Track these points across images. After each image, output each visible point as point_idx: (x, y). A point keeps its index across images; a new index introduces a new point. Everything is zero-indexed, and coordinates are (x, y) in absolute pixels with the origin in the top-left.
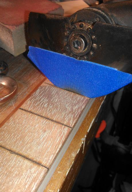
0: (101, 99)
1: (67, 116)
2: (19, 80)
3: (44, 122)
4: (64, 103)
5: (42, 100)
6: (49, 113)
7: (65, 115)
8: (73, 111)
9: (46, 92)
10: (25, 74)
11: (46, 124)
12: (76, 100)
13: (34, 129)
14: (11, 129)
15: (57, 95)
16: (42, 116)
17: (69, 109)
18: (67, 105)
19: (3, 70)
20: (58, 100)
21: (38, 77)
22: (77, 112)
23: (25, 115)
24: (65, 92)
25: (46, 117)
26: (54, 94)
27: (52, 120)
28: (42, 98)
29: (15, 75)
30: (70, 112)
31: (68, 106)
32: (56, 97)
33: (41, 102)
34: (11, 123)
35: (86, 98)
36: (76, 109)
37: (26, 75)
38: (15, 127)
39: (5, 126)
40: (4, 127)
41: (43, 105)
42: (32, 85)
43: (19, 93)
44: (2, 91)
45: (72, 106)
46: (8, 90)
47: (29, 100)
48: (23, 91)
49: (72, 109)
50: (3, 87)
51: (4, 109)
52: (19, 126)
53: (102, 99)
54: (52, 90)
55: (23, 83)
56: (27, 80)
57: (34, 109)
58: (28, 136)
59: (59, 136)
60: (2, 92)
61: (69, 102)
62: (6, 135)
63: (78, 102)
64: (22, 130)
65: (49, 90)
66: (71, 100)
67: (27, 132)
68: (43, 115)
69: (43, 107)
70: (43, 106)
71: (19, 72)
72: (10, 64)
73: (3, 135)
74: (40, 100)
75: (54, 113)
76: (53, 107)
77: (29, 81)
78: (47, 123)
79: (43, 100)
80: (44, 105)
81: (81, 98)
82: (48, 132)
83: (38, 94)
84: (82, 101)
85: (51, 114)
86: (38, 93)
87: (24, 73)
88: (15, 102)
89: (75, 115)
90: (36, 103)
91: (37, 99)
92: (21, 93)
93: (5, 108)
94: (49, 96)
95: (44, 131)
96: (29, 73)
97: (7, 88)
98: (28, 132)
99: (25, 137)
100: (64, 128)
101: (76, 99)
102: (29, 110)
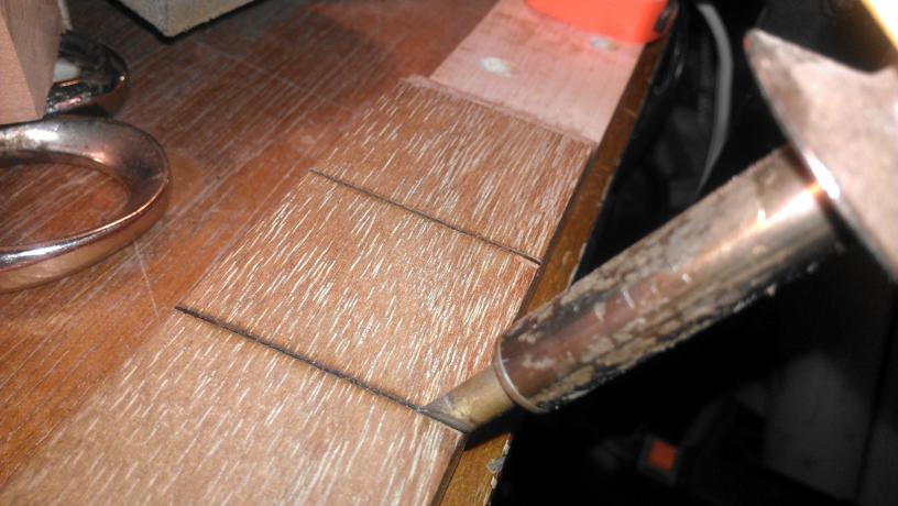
0: (565, 259)
1: (437, 361)
2: (181, 143)
3: (315, 392)
4: (418, 284)
5: (301, 264)
6: (338, 339)
7: (425, 350)
8: (462, 332)
9: (322, 220)
10: (209, 115)
11: (325, 405)
12: (477, 272)
13: (257, 436)
14: (127, 436)
15: (378, 243)
16: (301, 359)
17: (442, 318)
18: (432, 298)
19: (101, 89)
20: (384, 266)
21: (272, 137)
22: (484, 338)
23: (210, 348)
24: (419, 226)
25: (326, 363)
26: (363, 232)
27: (358, 383)
28: (300, 253)
29: (158, 119)
30: (450, 337)
31: (436, 304)
32: (376, 249)
33: (296, 276)
34: (129, 396)
35: (522, 265)
36: (478, 319)
37: (213, 119)
38: (148, 423)
39: (93, 414)
40: (86, 421)
41: (307, 294)
42: (244, 170)
43: (175, 208)
44: (87, 192)
45: (457, 301)
46: (119, 189)
47: (230, 262)
48: (196, 200)
49: (459, 320)
50: (95, 173)
51: (91, 290)
52: (170, 417)
53: (568, 259)
54: (352, 211)
55: (200, 157)
56: (219, 146)
57: (257, 311)
58: (222, 481)
59: (397, 482)
60: (91, 196)
61: (441, 282)
62: (95, 472)
63: (487, 285)
64: (188, 440)
65: (338, 212)
66: (448, 269)
67: (216, 453)
68: (311, 351)
69: (309, 303)
70: (305, 298)
71: (181, 103)
72: (137, 62)
73: (79, 471)
74: (292, 264)
75: (367, 340)
76: (358, 303)
77: (227, 152)
78: (327, 397)
79: (310, 265)
80: (312, 294)
81: (498, 264)
82: (337, 456)
83: (284, 231)
84: (507, 278)
85: (352, 347)
86: (282, 226)
87: (207, 110)
88: (155, 252)
89: (475, 354)
90: (270, 282)
91: (276, 256)
92: (184, 211)
93: (100, 282)
94: (340, 245)
95: (312, 447)
96: (227, 111)
97: (114, 180)
98: (222, 453)
99: (204, 487)
100: (420, 433)
101: (476, 264)
102: (230, 319)
